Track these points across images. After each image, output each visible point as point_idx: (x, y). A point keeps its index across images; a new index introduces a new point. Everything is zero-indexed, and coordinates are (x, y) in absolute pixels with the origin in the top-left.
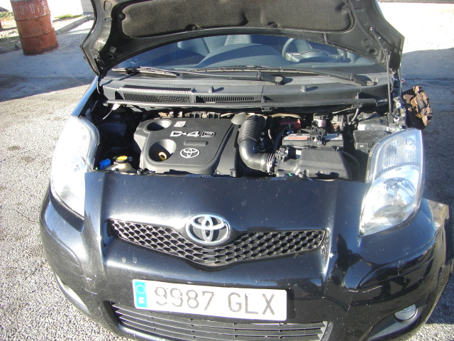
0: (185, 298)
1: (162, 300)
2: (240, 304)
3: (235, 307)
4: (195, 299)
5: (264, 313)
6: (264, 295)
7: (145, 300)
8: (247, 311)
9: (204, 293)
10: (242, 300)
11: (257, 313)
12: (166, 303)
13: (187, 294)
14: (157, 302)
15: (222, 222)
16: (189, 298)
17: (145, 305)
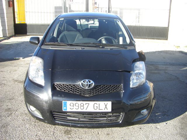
0: (80, 106)
1: (72, 107)
2: (97, 107)
3: (96, 108)
4: (83, 106)
5: (104, 109)
6: (105, 103)
7: (66, 108)
8: (99, 109)
9: (86, 104)
10: (98, 106)
11: (102, 110)
12: (73, 108)
13: (80, 105)
14: (70, 108)
15: (92, 82)
16: (81, 106)
17: (66, 110)
